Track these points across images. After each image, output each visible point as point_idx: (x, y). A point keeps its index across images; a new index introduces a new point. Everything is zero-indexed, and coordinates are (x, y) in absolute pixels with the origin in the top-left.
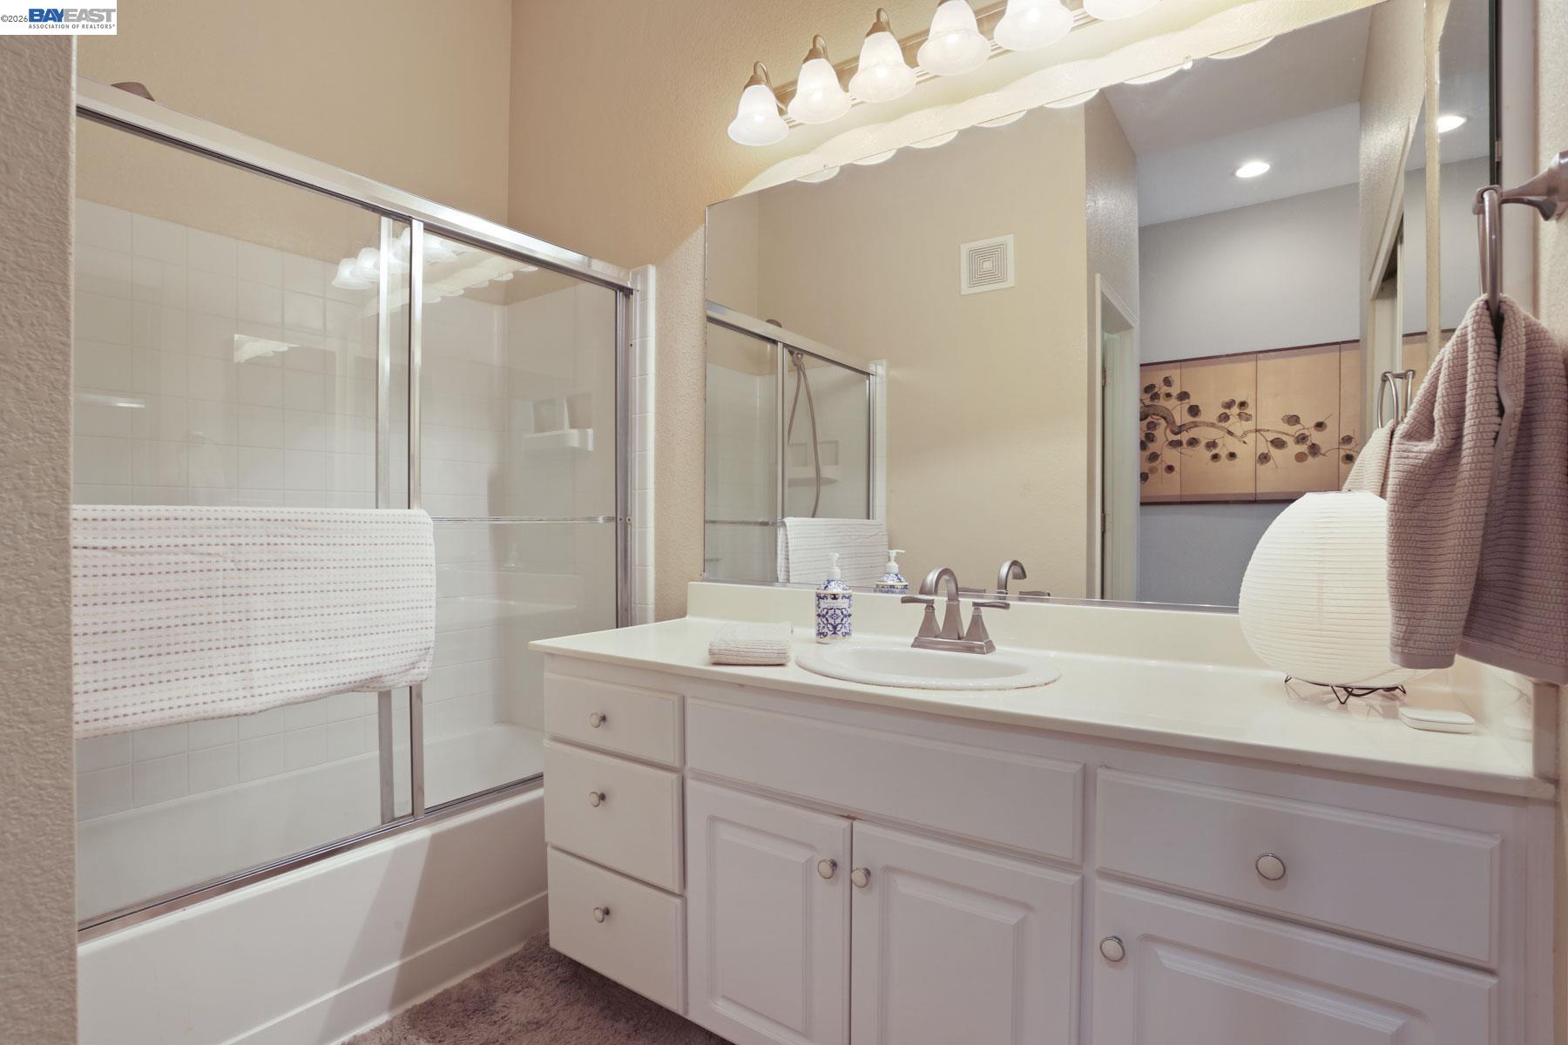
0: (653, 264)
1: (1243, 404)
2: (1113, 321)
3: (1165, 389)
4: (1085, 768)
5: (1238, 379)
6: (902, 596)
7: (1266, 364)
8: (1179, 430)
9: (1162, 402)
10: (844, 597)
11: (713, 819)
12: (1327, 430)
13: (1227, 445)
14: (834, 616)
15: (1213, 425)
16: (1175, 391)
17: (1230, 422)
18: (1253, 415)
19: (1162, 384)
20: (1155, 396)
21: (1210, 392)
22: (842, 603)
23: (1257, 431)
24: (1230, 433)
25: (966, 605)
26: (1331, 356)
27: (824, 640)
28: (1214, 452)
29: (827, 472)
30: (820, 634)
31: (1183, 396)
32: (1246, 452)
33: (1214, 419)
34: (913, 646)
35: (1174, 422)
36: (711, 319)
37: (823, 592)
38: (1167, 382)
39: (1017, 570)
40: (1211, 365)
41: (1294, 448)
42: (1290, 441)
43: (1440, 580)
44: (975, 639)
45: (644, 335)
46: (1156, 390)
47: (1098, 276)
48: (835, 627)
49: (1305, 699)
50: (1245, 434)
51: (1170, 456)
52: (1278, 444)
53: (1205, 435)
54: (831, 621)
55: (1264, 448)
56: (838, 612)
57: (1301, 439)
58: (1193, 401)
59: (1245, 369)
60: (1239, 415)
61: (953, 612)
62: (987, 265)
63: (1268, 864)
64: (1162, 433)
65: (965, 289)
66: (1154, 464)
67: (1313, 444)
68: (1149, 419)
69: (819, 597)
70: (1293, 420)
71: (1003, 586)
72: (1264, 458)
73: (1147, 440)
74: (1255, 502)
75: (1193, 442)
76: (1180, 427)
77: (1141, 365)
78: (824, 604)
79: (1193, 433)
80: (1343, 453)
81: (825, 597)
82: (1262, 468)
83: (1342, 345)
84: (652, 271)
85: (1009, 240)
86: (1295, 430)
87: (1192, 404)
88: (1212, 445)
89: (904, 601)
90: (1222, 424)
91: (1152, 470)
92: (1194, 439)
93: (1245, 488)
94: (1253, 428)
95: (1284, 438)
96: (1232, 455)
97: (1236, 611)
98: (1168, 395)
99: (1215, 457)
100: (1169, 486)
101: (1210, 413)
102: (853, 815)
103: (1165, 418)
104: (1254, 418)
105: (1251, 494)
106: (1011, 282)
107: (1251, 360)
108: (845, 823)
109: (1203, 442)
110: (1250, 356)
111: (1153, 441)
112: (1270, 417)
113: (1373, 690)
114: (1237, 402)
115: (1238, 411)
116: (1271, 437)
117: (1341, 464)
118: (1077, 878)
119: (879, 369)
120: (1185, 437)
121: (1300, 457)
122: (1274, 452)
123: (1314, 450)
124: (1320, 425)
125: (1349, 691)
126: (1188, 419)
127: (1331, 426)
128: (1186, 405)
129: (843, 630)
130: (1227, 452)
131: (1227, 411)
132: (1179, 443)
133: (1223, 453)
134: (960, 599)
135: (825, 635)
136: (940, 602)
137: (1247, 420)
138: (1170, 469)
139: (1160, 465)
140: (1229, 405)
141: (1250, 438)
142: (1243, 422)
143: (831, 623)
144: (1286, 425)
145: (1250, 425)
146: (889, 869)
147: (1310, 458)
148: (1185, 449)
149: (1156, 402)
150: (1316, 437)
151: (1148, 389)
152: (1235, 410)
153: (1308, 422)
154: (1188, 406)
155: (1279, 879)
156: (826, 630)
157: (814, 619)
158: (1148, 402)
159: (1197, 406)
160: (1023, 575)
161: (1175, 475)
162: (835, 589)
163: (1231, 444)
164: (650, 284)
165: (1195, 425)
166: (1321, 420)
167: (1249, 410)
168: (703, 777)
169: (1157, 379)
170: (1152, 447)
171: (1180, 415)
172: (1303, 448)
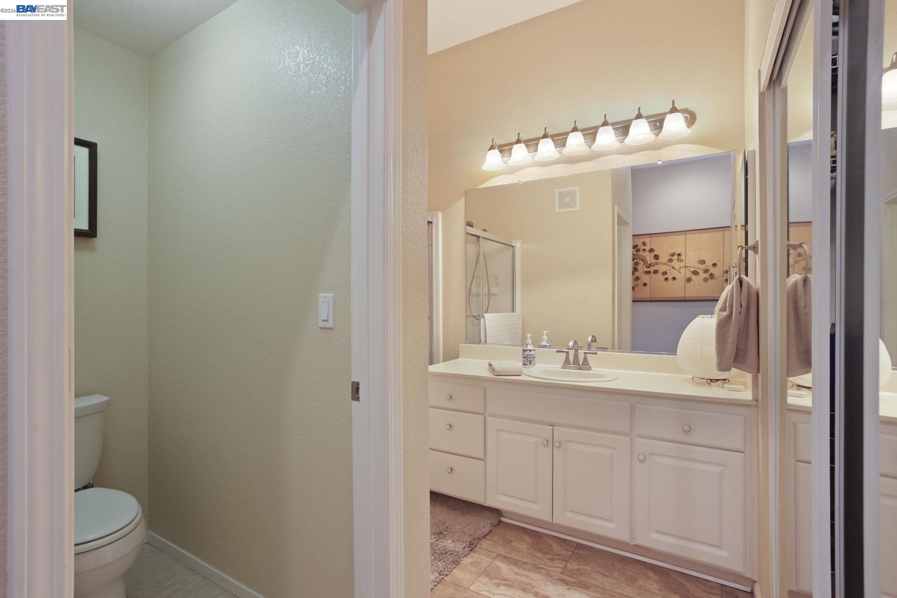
0: (441, 211)
1: (679, 255)
2: (622, 222)
3: (643, 247)
4: (632, 404)
5: (677, 244)
6: (556, 350)
7: (690, 236)
8: (650, 266)
9: (641, 253)
10: (534, 350)
11: (499, 430)
12: (718, 267)
13: (671, 274)
14: (530, 358)
15: (665, 264)
16: (648, 248)
17: (673, 263)
18: (684, 259)
19: (641, 245)
20: (638, 250)
21: (664, 248)
22: (532, 353)
23: (685, 267)
24: (673, 268)
25: (581, 353)
26: (720, 234)
27: (526, 366)
28: (666, 276)
29: (494, 290)
30: (524, 364)
31: (651, 250)
32: (681, 277)
33: (665, 261)
34: (562, 368)
35: (647, 262)
36: (468, 234)
37: (525, 349)
38: (644, 244)
39: (594, 339)
40: (664, 236)
41: (703, 275)
42: (701, 272)
43: (728, 349)
44: (585, 366)
45: (437, 241)
46: (639, 247)
47: (616, 206)
48: (530, 362)
49: (699, 384)
50: (680, 268)
51: (645, 278)
52: (695, 273)
53: (661, 268)
54: (529, 359)
55: (689, 275)
56: (532, 356)
57: (706, 271)
58: (656, 253)
59: (680, 238)
60: (678, 259)
61: (576, 356)
62: (567, 200)
63: (686, 428)
64: (641, 267)
65: (557, 210)
66: (637, 282)
67: (712, 274)
68: (635, 261)
69: (524, 351)
70: (703, 262)
71: (589, 345)
72: (689, 280)
73: (635, 270)
74: (685, 301)
75: (656, 272)
76: (650, 264)
77: (633, 235)
78: (526, 353)
79: (656, 268)
80: (725, 278)
81: (526, 350)
82: (688, 285)
83: (725, 228)
84: (440, 214)
85: (577, 188)
86: (703, 267)
87: (656, 254)
88: (665, 273)
89: (557, 352)
90: (669, 263)
91: (637, 285)
92: (656, 270)
93: (680, 294)
94: (684, 265)
95: (698, 270)
96: (674, 278)
97: (676, 355)
98: (644, 250)
99: (666, 279)
100: (645, 293)
101: (664, 258)
102: (552, 424)
103: (643, 261)
104: (684, 261)
105: (683, 297)
106: (578, 208)
107: (684, 234)
108: (551, 427)
109: (661, 272)
110: (683, 233)
111: (637, 271)
112: (692, 259)
113: (718, 380)
114: (677, 254)
115: (677, 258)
116: (692, 270)
117: (724, 283)
118: (629, 438)
119: (518, 245)
120: (652, 269)
121: (705, 280)
122: (693, 277)
123: (712, 276)
124: (714, 265)
125: (711, 380)
126: (654, 261)
127: (719, 265)
128: (653, 254)
129: (534, 363)
130: (672, 277)
131: (672, 258)
132: (649, 272)
133: (670, 277)
134: (579, 351)
135: (527, 365)
136: (572, 353)
137: (681, 262)
138: (645, 284)
139: (640, 283)
140: (673, 255)
141: (683, 270)
142: (679, 263)
143: (528, 360)
144: (699, 265)
145: (682, 264)
146: (567, 441)
147: (710, 280)
148: (652, 274)
149: (638, 253)
150: (713, 270)
151: (634, 247)
152: (676, 257)
153: (709, 263)
154: (653, 255)
155: (688, 432)
156: (527, 363)
157: (521, 358)
158: (635, 253)
159: (658, 255)
160: (595, 341)
161: (647, 288)
162: (529, 347)
163: (675, 273)
164: (439, 220)
165: (657, 264)
166: (715, 262)
167: (682, 257)
168: (492, 415)
169: (639, 242)
170: (637, 274)
171: (650, 258)
172: (707, 275)
